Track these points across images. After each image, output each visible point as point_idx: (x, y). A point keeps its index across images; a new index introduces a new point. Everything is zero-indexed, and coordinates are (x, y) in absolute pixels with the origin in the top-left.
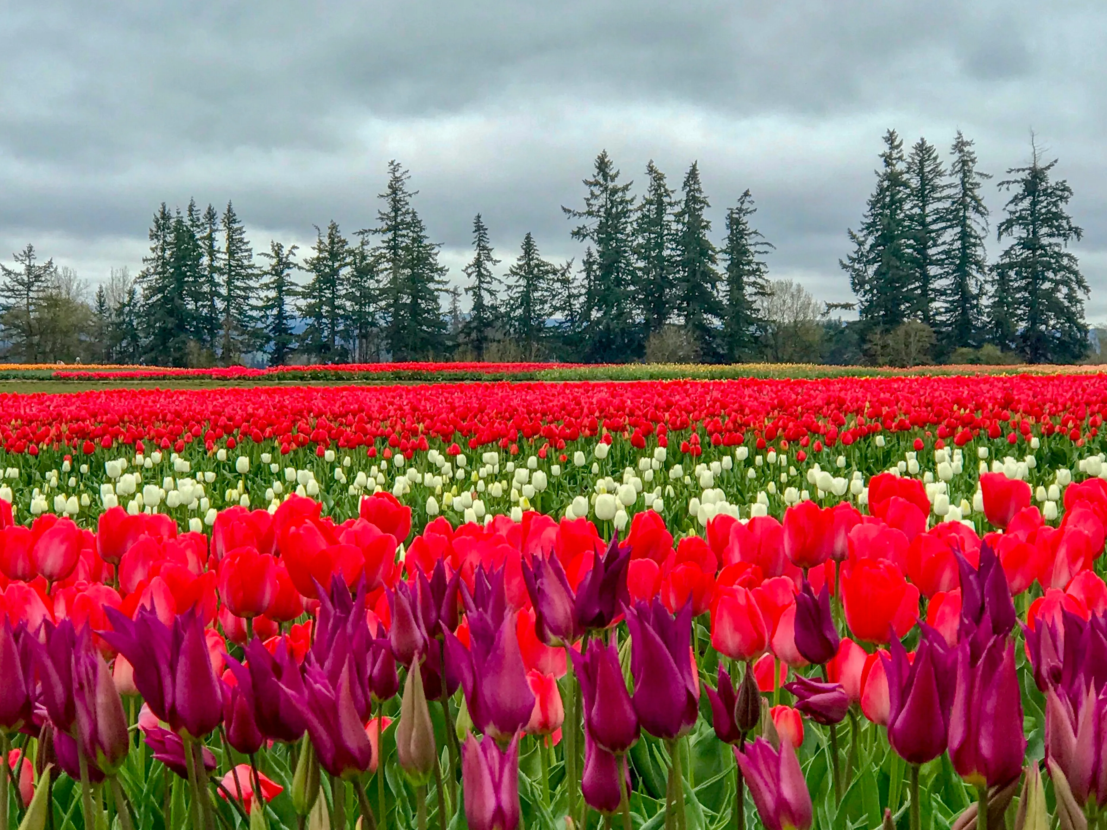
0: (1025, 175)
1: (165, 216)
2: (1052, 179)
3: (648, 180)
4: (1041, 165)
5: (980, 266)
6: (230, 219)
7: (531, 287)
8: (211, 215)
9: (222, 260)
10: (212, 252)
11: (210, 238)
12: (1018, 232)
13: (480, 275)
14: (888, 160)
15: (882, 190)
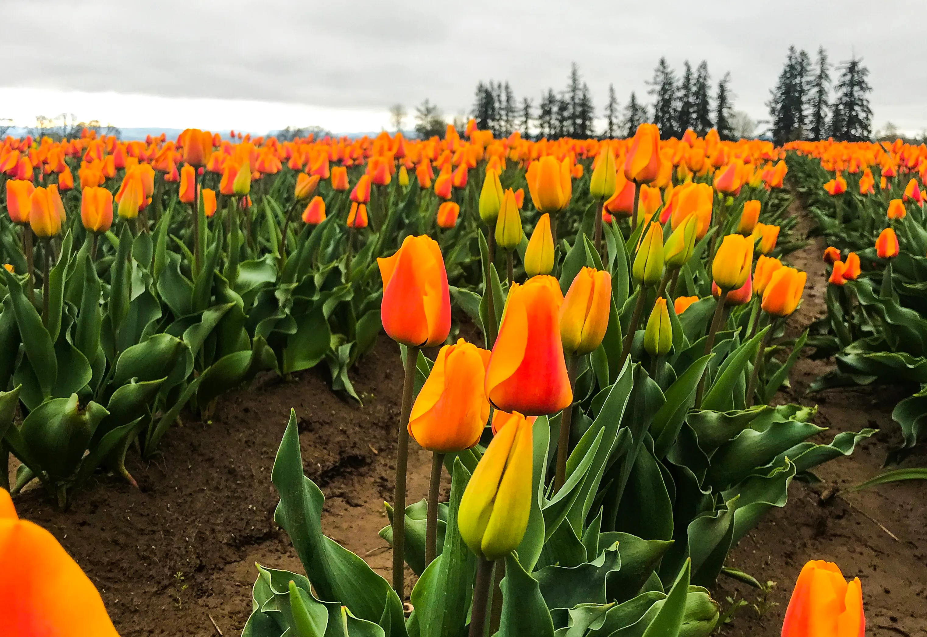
0: (848, 65)
1: (481, 86)
2: (860, 66)
3: (684, 69)
4: (856, 60)
5: (826, 103)
6: (507, 87)
7: (634, 115)
8: (499, 86)
9: (504, 104)
10: (500, 102)
11: (499, 96)
12: (845, 90)
13: (612, 110)
14: (790, 58)
15: (785, 72)
